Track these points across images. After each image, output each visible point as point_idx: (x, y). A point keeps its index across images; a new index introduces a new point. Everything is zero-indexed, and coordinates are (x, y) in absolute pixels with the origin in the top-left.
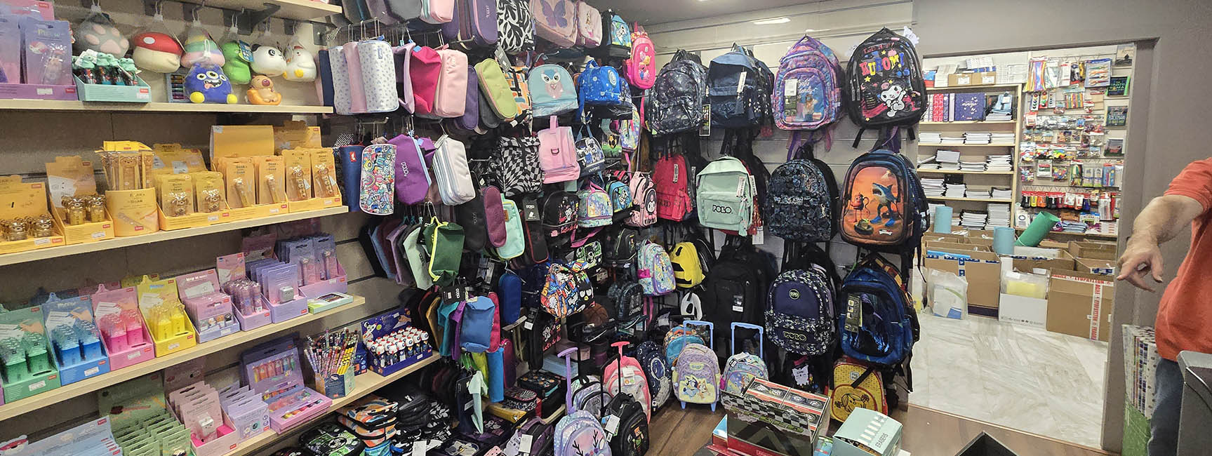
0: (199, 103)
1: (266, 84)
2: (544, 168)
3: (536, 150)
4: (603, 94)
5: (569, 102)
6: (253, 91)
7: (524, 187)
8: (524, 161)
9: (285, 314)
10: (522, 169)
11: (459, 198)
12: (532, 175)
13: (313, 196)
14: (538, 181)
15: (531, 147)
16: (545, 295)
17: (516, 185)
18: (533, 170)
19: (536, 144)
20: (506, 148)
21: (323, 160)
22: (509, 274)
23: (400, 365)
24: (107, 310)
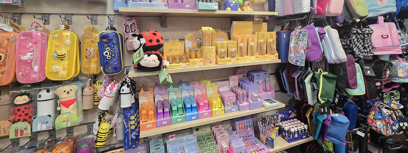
1: (249, 4)
2: (375, 46)
3: (370, 36)
5: (392, 8)
6: (244, 7)
7: (364, 56)
9: (255, 107)
10: (362, 46)
11: (340, 60)
12: (368, 50)
13: (267, 54)
14: (371, 53)
15: (367, 34)
16: (372, 118)
17: (359, 54)
18: (369, 47)
19: (371, 32)
20: (354, 34)
21: (272, 37)
22: (350, 103)
23: (295, 139)
24: (198, 92)
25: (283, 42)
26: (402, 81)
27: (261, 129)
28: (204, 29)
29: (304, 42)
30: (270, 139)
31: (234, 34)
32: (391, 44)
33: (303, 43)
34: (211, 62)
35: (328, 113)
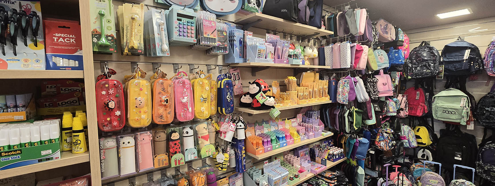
1: (308, 59)
2: (379, 90)
3: (377, 83)
4: (400, 61)
5: (387, 64)
6: (305, 61)
7: (374, 97)
8: (374, 88)
10: (373, 90)
12: (376, 93)
13: (323, 96)
14: (377, 96)
15: (375, 82)
16: (378, 141)
17: (371, 96)
18: (376, 91)
19: (377, 81)
20: (369, 82)
21: (324, 84)
22: (367, 131)
23: (337, 160)
24: (280, 127)
25: (333, 88)
28: (290, 78)
30: (324, 160)
31: (303, 82)
32: (388, 89)
34: (295, 103)
35: (356, 138)
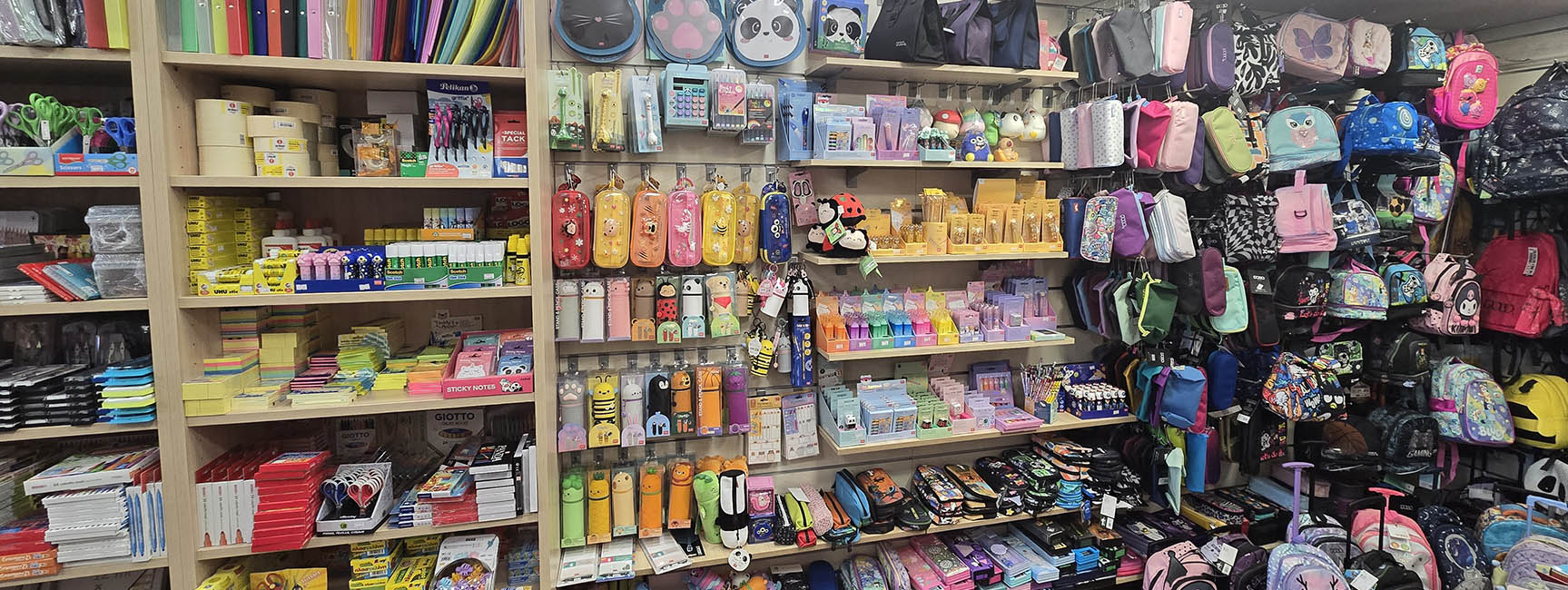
0: (971, 161)
1: (1009, 145)
2: (1280, 232)
3: (1271, 211)
4: (1385, 140)
5: (1327, 153)
6: (1000, 151)
7: (1252, 254)
8: (1254, 224)
9: (1017, 336)
10: (1251, 232)
11: (1178, 254)
12: (1264, 241)
13: (1041, 241)
14: (1273, 249)
15: (1266, 208)
16: (1270, 388)
17: (1242, 250)
18: (1266, 235)
19: (1272, 204)
20: (1232, 207)
21: (1050, 210)
22: (1222, 352)
23: (1095, 414)
24: (910, 305)
25: (1074, 219)
26: (1353, 314)
27: (1026, 388)
28: (928, 191)
29: (1108, 219)
30: (1044, 405)
31: (979, 202)
32: (1309, 230)
33: (1108, 222)
34: (939, 250)
35: (1167, 364)
